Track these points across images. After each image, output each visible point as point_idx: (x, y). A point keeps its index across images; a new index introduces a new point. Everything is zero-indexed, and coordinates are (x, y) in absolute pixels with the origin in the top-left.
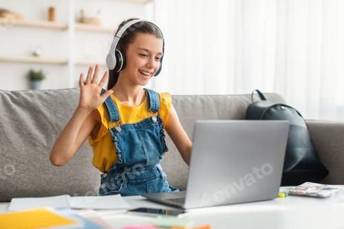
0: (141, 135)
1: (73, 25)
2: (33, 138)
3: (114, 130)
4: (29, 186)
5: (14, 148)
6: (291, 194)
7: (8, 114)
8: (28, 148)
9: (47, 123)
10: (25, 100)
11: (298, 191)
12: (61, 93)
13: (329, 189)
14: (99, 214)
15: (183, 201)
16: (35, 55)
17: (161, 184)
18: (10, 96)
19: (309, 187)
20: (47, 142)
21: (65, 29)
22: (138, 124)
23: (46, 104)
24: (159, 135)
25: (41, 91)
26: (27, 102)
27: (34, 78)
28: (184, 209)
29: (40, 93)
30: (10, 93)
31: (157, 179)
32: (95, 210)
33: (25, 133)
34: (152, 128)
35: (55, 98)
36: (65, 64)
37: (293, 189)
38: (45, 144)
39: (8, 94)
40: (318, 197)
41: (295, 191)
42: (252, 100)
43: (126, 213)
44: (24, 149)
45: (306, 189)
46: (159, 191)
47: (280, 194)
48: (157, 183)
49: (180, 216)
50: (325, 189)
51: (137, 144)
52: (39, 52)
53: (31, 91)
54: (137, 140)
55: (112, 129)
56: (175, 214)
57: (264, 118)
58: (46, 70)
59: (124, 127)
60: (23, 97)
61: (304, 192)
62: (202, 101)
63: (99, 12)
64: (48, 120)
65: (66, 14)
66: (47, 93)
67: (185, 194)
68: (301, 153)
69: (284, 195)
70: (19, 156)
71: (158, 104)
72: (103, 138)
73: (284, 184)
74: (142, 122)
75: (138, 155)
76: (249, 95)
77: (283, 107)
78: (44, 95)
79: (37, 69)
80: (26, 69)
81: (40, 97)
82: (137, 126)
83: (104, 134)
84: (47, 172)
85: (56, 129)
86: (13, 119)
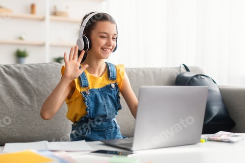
0: (103, 97)
1: (48, 17)
2: (20, 99)
3: (85, 93)
4: (17, 135)
5: (6, 107)
6: (210, 140)
7: (2, 82)
8: (17, 106)
9: (30, 88)
10: (14, 71)
11: (215, 138)
12: (41, 66)
13: (237, 136)
14: (70, 154)
15: (131, 145)
16: (21, 38)
17: (115, 133)
18: (4, 69)
19: (222, 135)
20: (31, 102)
21: (43, 19)
22: (101, 89)
23: (29, 74)
24: (116, 97)
25: (26, 65)
26: (16, 73)
27: (20, 55)
28: (132, 151)
29: (26, 66)
30: (4, 67)
31: (113, 129)
32: (67, 151)
33: (14, 95)
34: (111, 92)
35: (36, 70)
36: (42, 45)
37: (211, 136)
38: (29, 104)
39: (2, 67)
40: (229, 142)
41: (212, 138)
42: (180, 72)
43: (89, 154)
44: (13, 107)
45: (221, 136)
46: (114, 138)
47: (201, 140)
48: (113, 131)
49: (129, 156)
50: (234, 136)
51: (101, 104)
52: (23, 36)
53: (19, 65)
54: (101, 101)
55: (83, 93)
56: (126, 155)
57: (189, 84)
58: (29, 50)
59: (92, 91)
60: (13, 69)
61: (219, 139)
62: (143, 72)
63: (67, 8)
64: (31, 86)
65: (44, 9)
66: (30, 66)
67: (133, 140)
68: (216, 109)
69: (204, 141)
70: (10, 113)
71: (115, 74)
72: (76, 99)
73: (204, 132)
74: (104, 88)
75: (101, 112)
76: (178, 68)
77: (202, 77)
78: (28, 68)
79: (22, 49)
80: (14, 49)
81: (25, 69)
82: (100, 90)
83: (77, 96)
84: (31, 124)
85: (37, 92)
86: (6, 85)
